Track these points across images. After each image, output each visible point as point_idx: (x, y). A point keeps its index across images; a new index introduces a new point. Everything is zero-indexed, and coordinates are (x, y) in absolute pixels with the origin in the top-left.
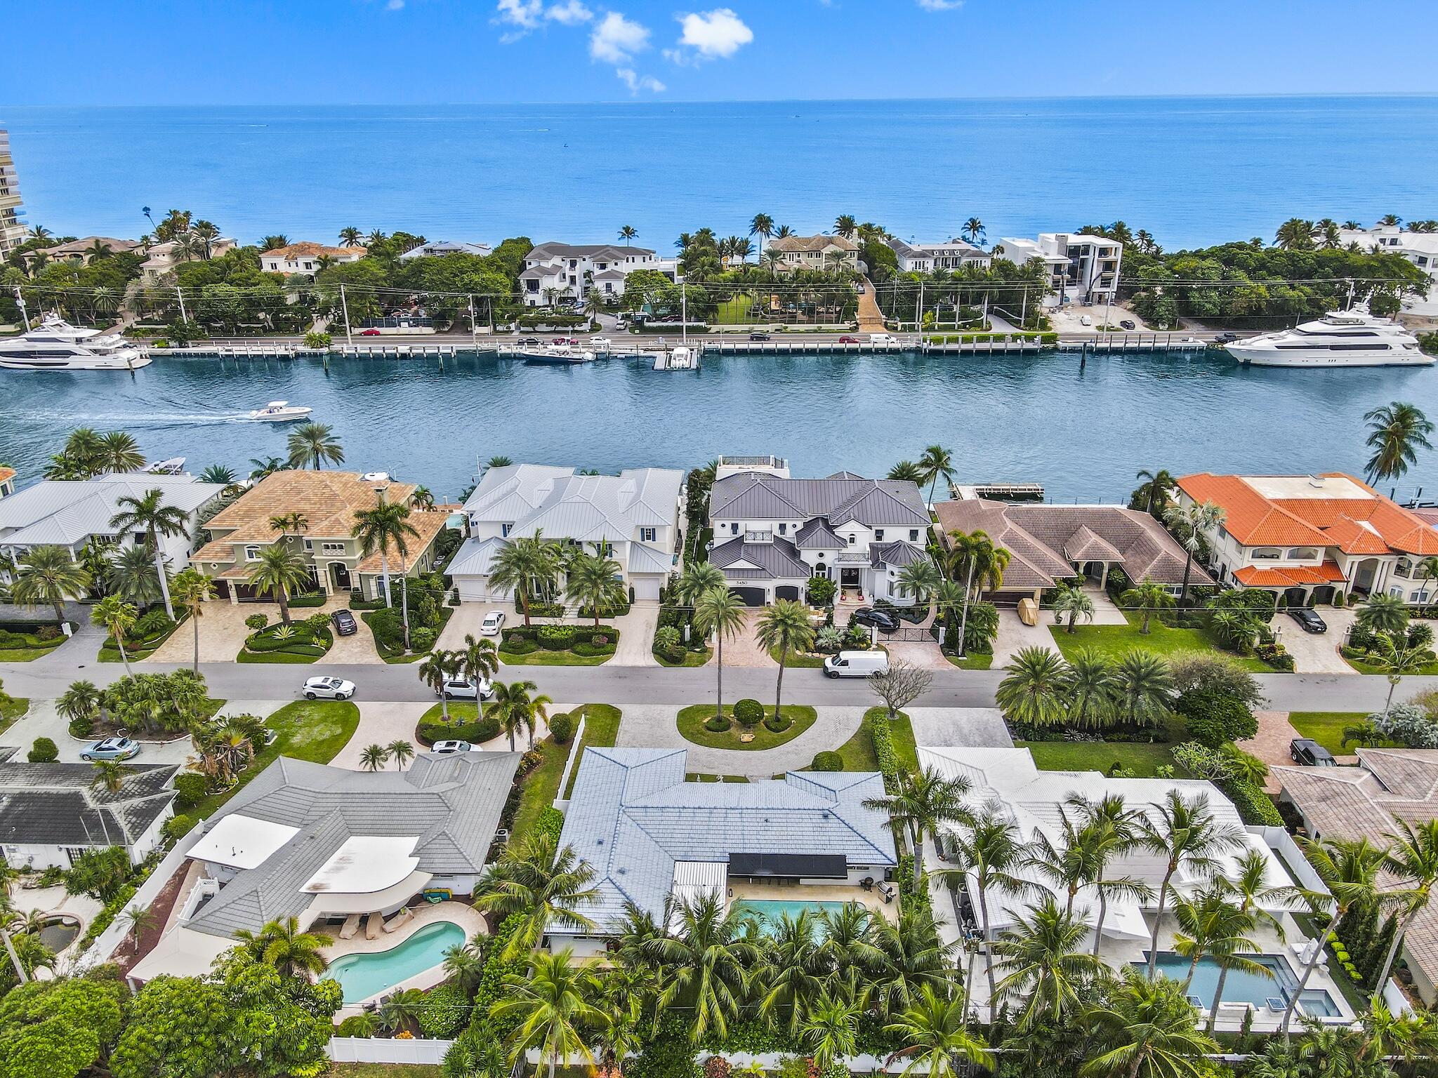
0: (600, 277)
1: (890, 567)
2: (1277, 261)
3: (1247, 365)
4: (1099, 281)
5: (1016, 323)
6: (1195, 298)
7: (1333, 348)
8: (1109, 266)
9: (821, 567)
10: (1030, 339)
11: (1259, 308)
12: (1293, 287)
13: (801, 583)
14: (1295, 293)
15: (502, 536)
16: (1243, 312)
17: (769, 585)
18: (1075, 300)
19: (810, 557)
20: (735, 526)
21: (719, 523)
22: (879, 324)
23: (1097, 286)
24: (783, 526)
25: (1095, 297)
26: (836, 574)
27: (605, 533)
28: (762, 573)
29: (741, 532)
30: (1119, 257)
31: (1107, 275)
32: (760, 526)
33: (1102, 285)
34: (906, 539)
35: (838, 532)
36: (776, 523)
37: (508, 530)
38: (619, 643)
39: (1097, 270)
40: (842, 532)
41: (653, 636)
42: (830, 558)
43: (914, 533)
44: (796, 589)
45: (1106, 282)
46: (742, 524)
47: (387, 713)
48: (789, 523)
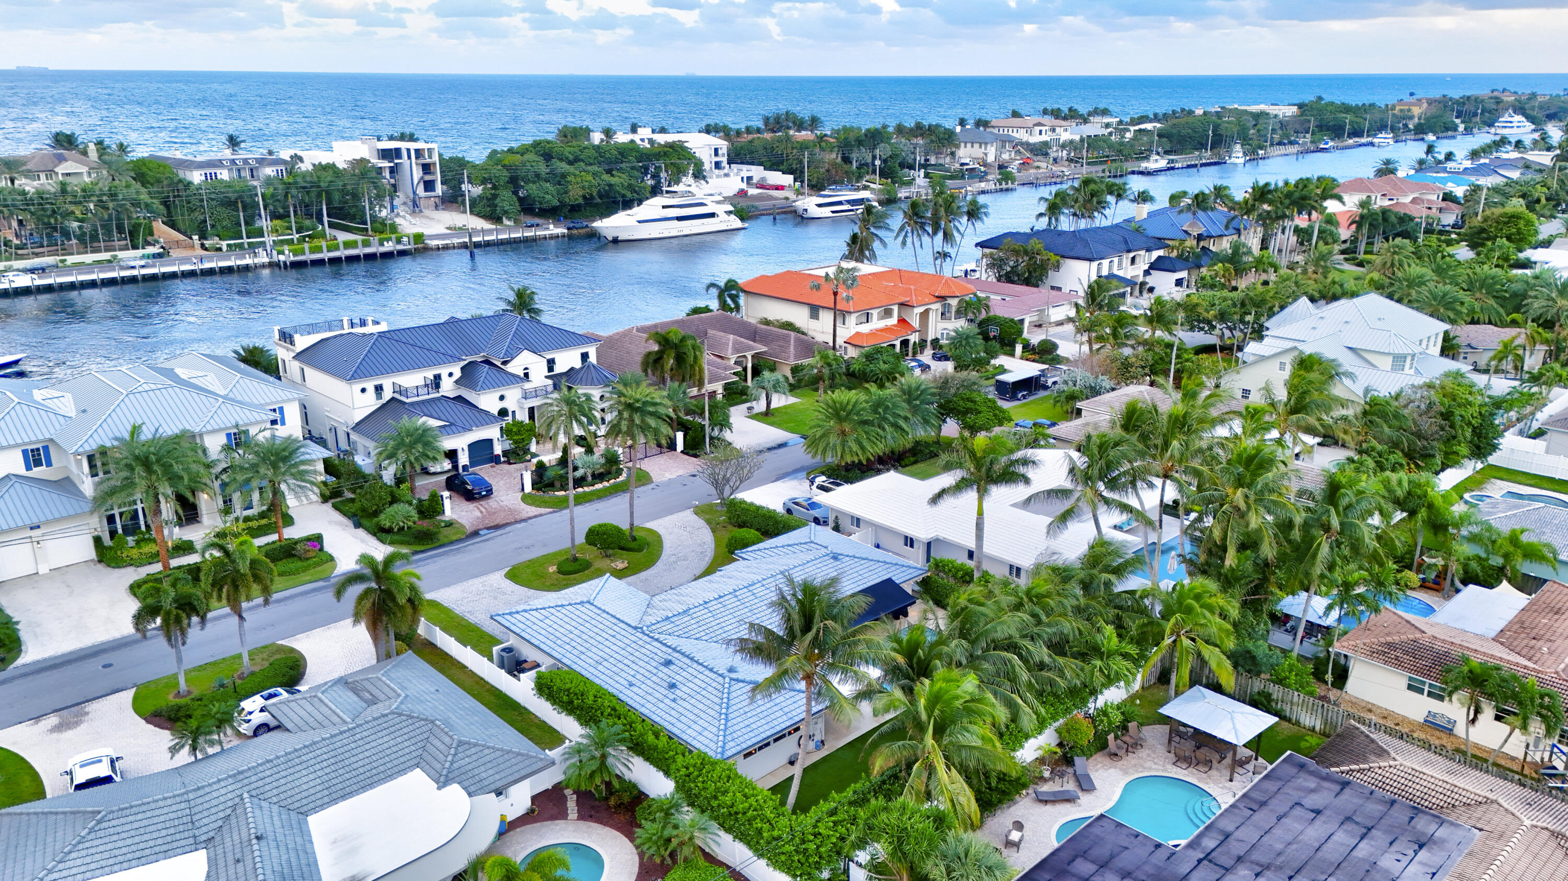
3: (616, 241)
4: (422, 186)
5: (363, 231)
7: (677, 219)
8: (426, 168)
9: (503, 413)
10: (398, 242)
11: (592, 197)
13: (492, 432)
14: (618, 180)
15: (22, 471)
16: (581, 201)
17: (460, 442)
18: (402, 208)
19: (488, 402)
20: (379, 389)
21: (357, 387)
22: (193, 247)
23: (421, 191)
24: (438, 378)
25: (422, 203)
26: (523, 416)
27: (232, 417)
28: (451, 428)
29: (387, 394)
30: (436, 158)
31: (428, 178)
32: (413, 379)
33: (426, 190)
34: (578, 364)
35: (510, 368)
36: (430, 374)
37: (34, 457)
38: (328, 547)
39: (417, 173)
40: (515, 367)
41: (361, 532)
42: (513, 399)
43: (585, 356)
44: (490, 441)
45: (429, 186)
46: (387, 383)
47: (58, 728)
48: (444, 371)
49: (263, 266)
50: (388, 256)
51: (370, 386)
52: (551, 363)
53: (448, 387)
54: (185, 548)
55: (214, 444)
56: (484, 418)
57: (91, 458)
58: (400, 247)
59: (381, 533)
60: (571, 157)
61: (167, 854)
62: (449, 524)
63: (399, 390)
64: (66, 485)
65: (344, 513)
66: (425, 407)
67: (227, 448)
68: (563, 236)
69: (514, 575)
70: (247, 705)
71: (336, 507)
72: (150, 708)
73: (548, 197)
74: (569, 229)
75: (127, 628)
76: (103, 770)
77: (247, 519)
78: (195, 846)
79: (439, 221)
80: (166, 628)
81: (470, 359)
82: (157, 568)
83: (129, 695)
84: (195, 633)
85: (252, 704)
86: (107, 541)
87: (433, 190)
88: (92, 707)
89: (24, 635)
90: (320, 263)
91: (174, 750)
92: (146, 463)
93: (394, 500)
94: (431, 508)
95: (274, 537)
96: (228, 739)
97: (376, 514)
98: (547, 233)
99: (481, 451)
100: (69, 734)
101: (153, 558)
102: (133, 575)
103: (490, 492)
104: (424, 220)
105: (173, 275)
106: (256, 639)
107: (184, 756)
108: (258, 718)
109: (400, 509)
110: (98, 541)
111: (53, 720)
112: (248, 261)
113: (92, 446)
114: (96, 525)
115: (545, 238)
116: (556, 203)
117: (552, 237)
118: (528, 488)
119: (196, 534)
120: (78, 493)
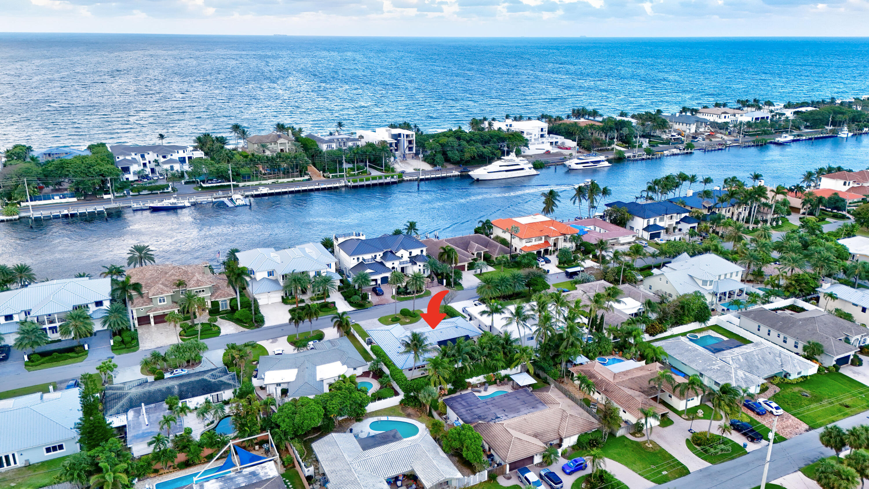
0: (164, 163)
1: (418, 264)
2: (476, 137)
3: (478, 180)
4: (407, 149)
5: (381, 170)
6: (450, 154)
7: (506, 171)
8: (410, 142)
9: (393, 268)
10: (392, 177)
11: (474, 157)
12: (484, 147)
13: (388, 275)
14: (486, 150)
15: (267, 277)
16: (469, 159)
17: (379, 277)
18: (399, 158)
19: (389, 265)
20: (358, 259)
21: (352, 258)
22: (320, 176)
23: (407, 152)
24: (375, 256)
25: (407, 156)
26: (399, 270)
27: (317, 268)
28: (376, 273)
29: (361, 260)
30: (414, 138)
31: (410, 146)
32: (368, 257)
33: (409, 151)
34: (419, 253)
35: (397, 254)
36: (373, 255)
37: (270, 274)
38: (337, 306)
39: (406, 144)
40: (398, 254)
41: (346, 302)
42: (397, 264)
43: (422, 251)
44: (387, 277)
45: (410, 149)
46: (361, 257)
47: (272, 342)
48: (377, 254)
49: (342, 187)
50: (388, 184)
51: (356, 258)
52: (410, 253)
53: (378, 259)
54: (302, 301)
55: (312, 274)
56: (388, 270)
57: (283, 276)
58: (393, 180)
59: (351, 303)
60: (468, 139)
61: (291, 368)
62: (369, 302)
63: (364, 259)
64: (276, 281)
65: (343, 296)
66: (370, 266)
67: (315, 276)
68: (458, 176)
69: (380, 320)
70: (310, 343)
71: (341, 293)
72: (291, 340)
73: (456, 157)
74: (461, 172)
75: (287, 321)
76: (281, 352)
77: (318, 295)
78: (296, 367)
79: (412, 165)
80: (295, 322)
81: (385, 251)
82: (295, 306)
83: (286, 337)
84: (301, 324)
85: (311, 343)
86: (285, 297)
87: (412, 150)
88: (279, 339)
89: (265, 320)
90: (362, 186)
91: (294, 350)
92: (295, 280)
93: (356, 294)
94: (365, 297)
95: (323, 301)
96: (305, 349)
97: (350, 297)
98: (451, 174)
99: (385, 280)
100: (274, 344)
101: (294, 303)
102: (290, 307)
103: (383, 294)
104: (406, 165)
105: (312, 190)
106: (315, 328)
107: (296, 351)
108: (312, 346)
109: (356, 297)
110: (282, 297)
111: (271, 341)
112: (337, 185)
113: (284, 273)
114: (282, 294)
115: (450, 176)
116: (459, 159)
117: (454, 176)
118: (394, 294)
119: (304, 297)
120: (279, 284)
